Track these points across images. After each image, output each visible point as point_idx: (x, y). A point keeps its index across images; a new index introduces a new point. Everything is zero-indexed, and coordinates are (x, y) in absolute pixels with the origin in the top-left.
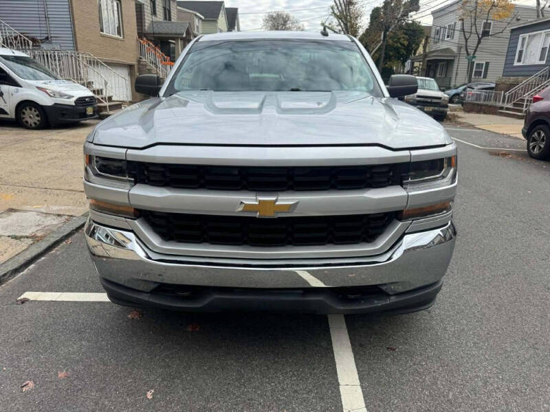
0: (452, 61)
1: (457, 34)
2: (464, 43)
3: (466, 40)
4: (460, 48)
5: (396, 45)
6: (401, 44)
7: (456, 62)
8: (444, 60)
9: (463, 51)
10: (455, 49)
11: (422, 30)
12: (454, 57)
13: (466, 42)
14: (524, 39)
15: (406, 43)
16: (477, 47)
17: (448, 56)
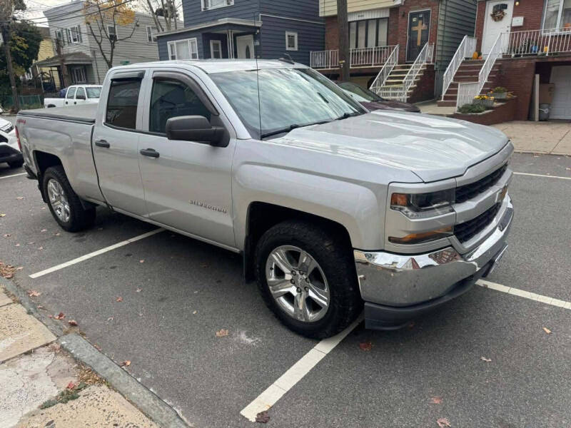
0: (90, 66)
1: (85, 38)
2: (98, 47)
3: (99, 44)
4: (94, 53)
5: (13, 48)
6: (18, 47)
7: (94, 67)
8: (81, 65)
9: (99, 55)
10: (89, 54)
11: (38, 32)
12: (91, 61)
13: (100, 47)
14: (172, 46)
15: (25, 46)
16: (112, 51)
17: (83, 61)
